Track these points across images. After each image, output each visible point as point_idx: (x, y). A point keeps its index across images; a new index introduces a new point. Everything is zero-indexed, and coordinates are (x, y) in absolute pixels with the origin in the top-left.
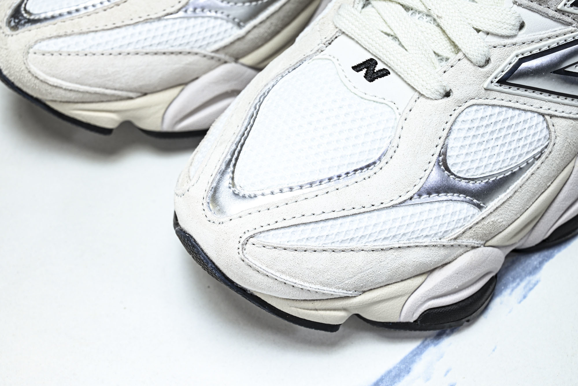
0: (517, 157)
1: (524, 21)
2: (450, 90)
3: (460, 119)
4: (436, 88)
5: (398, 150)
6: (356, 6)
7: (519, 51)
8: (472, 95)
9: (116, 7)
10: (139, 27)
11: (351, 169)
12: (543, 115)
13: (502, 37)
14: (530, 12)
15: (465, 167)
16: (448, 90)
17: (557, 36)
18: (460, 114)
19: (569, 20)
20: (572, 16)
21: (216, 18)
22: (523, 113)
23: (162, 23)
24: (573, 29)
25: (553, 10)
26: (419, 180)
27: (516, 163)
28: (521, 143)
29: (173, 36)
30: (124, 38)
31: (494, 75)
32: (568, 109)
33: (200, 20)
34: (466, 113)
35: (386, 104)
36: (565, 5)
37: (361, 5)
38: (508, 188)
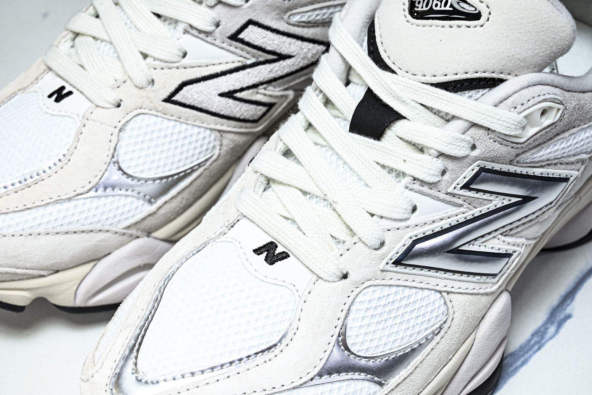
0: (416, 334)
1: (416, 205)
2: (347, 272)
3: (358, 300)
4: (333, 271)
5: (298, 332)
6: (256, 190)
7: (412, 234)
8: (369, 277)
9: (26, 189)
10: (50, 208)
11: (252, 352)
12: (440, 292)
13: (395, 220)
14: (422, 196)
15: (365, 347)
16: (345, 272)
17: (449, 218)
18: (358, 295)
19: (460, 201)
20: (462, 198)
21: (126, 196)
22: (420, 291)
23: (73, 203)
24: (464, 210)
25: (443, 193)
26: (319, 361)
27: (415, 339)
28: (420, 320)
29: (84, 216)
30: (34, 219)
31: (389, 257)
32: (464, 285)
33: (110, 199)
34: (364, 294)
35: (286, 287)
36: (455, 188)
37: (262, 189)
38: (409, 364)
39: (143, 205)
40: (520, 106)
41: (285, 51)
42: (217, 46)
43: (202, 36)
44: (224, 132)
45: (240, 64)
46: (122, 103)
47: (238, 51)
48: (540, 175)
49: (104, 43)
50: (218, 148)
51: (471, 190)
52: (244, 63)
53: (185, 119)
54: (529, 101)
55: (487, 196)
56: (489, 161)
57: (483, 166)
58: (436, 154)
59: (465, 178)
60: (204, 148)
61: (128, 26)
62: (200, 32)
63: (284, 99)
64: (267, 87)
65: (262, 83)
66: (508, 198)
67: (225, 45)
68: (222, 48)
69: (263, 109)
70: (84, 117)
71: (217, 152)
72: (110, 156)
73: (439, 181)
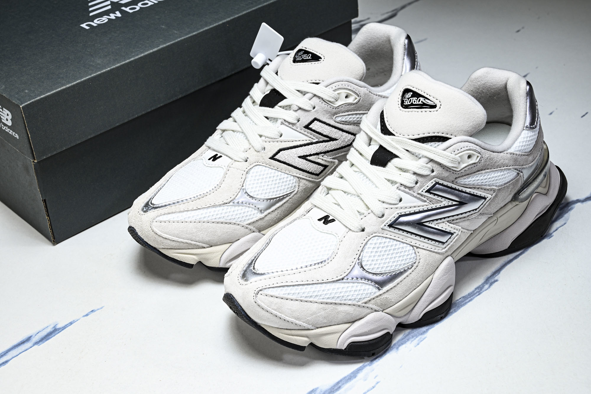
0: (398, 266)
1: (402, 198)
2: (364, 228)
3: (369, 242)
4: (357, 226)
5: (337, 255)
7: (399, 212)
8: (376, 231)
9: (198, 200)
10: (210, 210)
11: (313, 263)
12: (413, 246)
13: (391, 204)
14: (405, 193)
15: (372, 267)
16: (363, 228)
17: (419, 207)
18: (369, 240)
19: (425, 199)
20: (426, 197)
21: (249, 207)
22: (402, 244)
23: (222, 208)
24: (427, 204)
25: (416, 193)
26: (347, 270)
27: (398, 268)
28: (401, 259)
29: (227, 215)
30: (202, 214)
31: (386, 222)
32: (426, 245)
33: (241, 208)
34: (372, 240)
35: (333, 235)
36: (422, 191)
39: (257, 213)
40: (457, 151)
41: (333, 136)
42: (298, 131)
43: (290, 126)
44: (301, 178)
45: (310, 142)
46: (248, 160)
47: (309, 135)
48: (469, 192)
49: (238, 133)
50: (297, 187)
51: (431, 193)
52: (312, 141)
53: (281, 169)
54: (461, 149)
55: (439, 198)
56: (440, 179)
57: (437, 182)
58: (413, 173)
59: (428, 187)
60: (290, 186)
61: (252, 124)
62: (289, 123)
63: (333, 164)
64: (324, 155)
65: (321, 153)
66: (451, 201)
67: (302, 131)
68: (300, 133)
69: (322, 168)
70: (228, 166)
71: (296, 189)
72: (241, 185)
73: (414, 186)
